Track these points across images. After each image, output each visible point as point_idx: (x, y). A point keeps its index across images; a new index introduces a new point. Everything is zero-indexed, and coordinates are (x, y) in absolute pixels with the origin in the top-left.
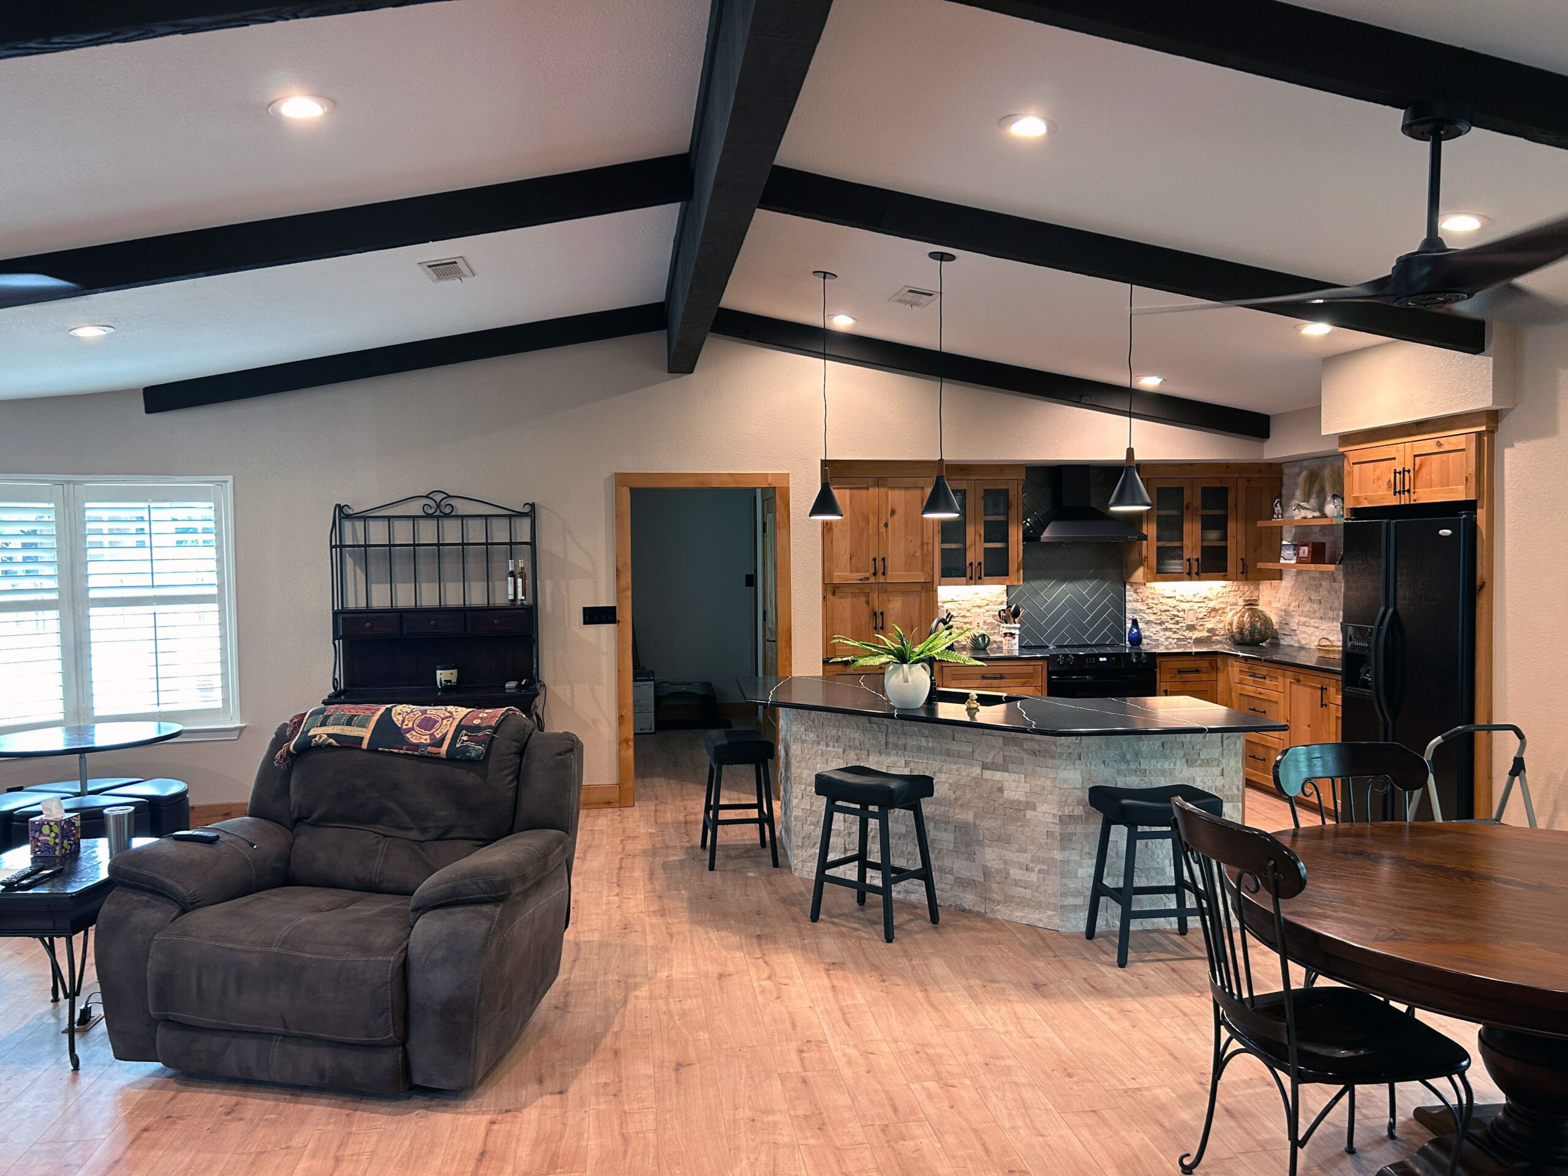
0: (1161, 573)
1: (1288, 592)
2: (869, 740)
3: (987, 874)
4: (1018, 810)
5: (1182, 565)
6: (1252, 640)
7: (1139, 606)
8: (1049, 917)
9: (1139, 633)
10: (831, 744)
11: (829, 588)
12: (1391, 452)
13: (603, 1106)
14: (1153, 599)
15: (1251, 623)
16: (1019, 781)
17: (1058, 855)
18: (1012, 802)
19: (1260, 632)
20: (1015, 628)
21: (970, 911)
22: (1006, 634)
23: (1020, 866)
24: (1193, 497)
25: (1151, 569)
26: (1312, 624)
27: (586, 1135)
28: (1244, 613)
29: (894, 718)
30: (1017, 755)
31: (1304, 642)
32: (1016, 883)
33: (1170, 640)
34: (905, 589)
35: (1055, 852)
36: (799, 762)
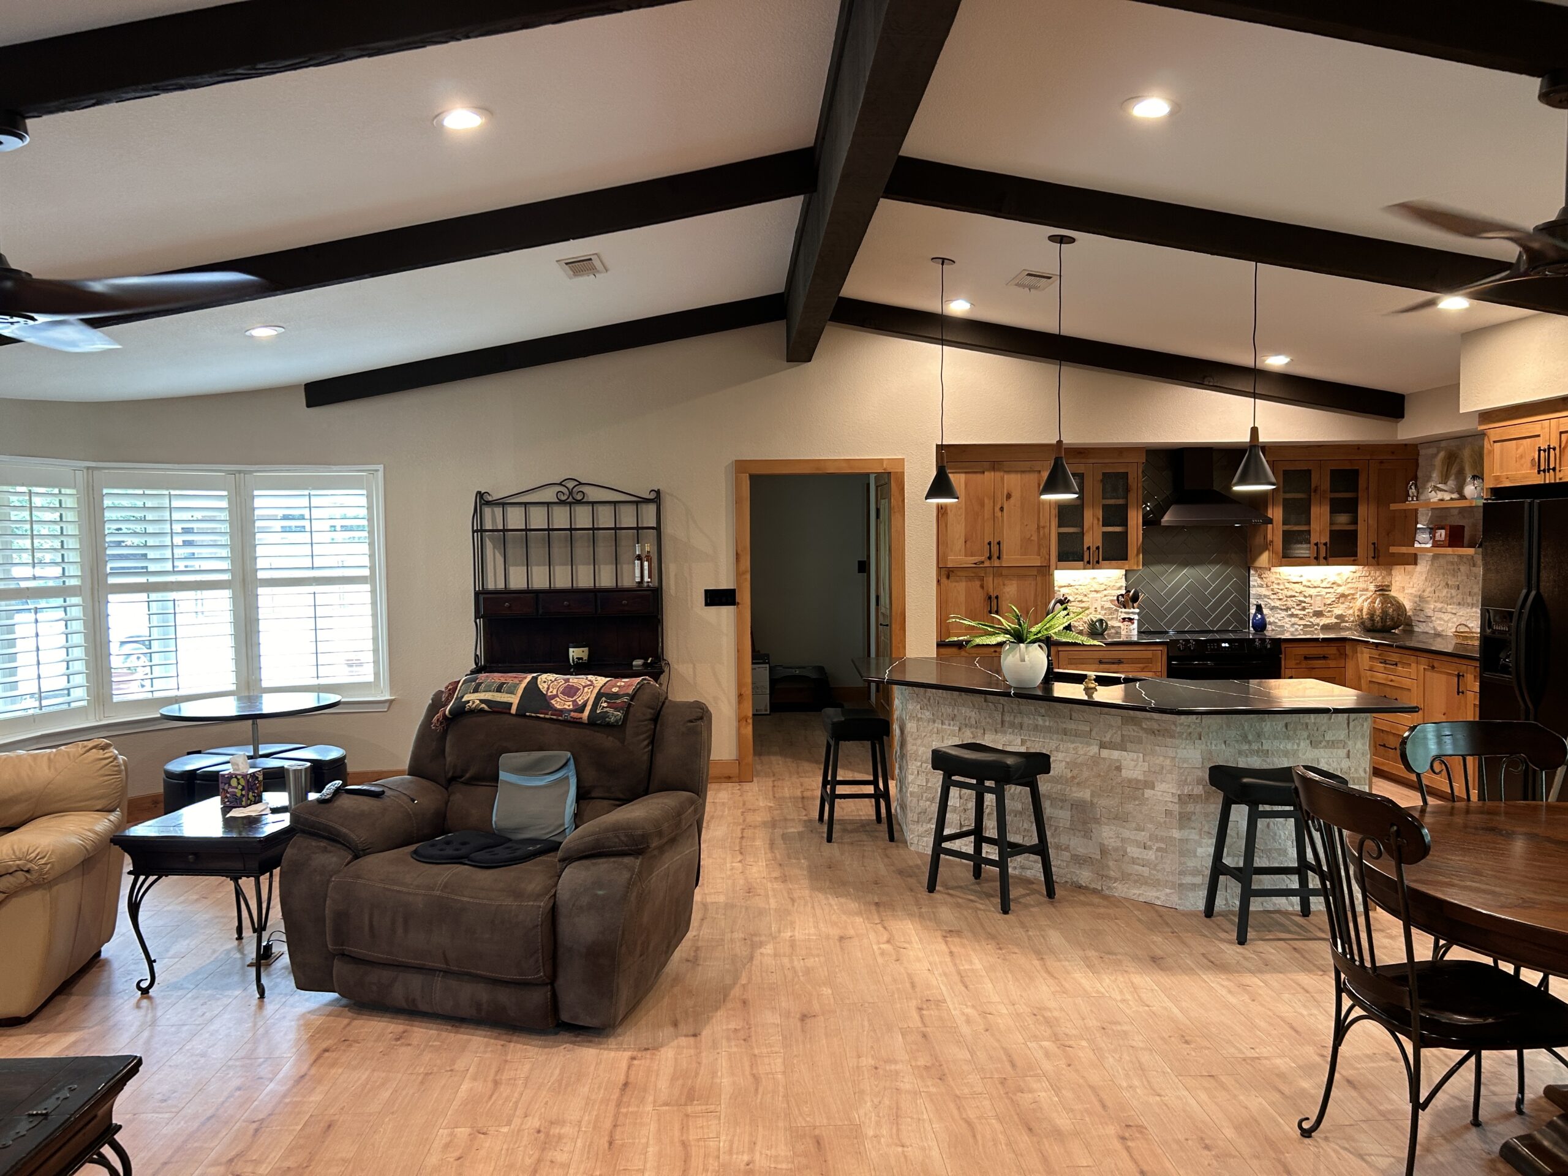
0: (1288, 558)
1: (1424, 578)
2: (985, 718)
3: (1104, 851)
4: (1136, 789)
5: (1309, 549)
6: (1384, 626)
7: (1263, 591)
8: (1167, 895)
9: (1263, 618)
10: (947, 722)
11: (943, 572)
12: (1536, 429)
13: (734, 1049)
14: (1278, 584)
15: (1382, 609)
16: (1137, 760)
17: (1176, 834)
18: (1130, 781)
19: (1392, 619)
20: (1134, 613)
21: (1086, 888)
22: (1124, 619)
23: (1138, 844)
24: (1321, 480)
25: (1277, 553)
26: (1449, 610)
27: (719, 1074)
28: (1375, 599)
29: (1010, 696)
30: (1135, 734)
31: (1439, 629)
32: (1134, 861)
33: (1296, 626)
34: (1020, 573)
35: (1174, 831)
36: (915, 739)
